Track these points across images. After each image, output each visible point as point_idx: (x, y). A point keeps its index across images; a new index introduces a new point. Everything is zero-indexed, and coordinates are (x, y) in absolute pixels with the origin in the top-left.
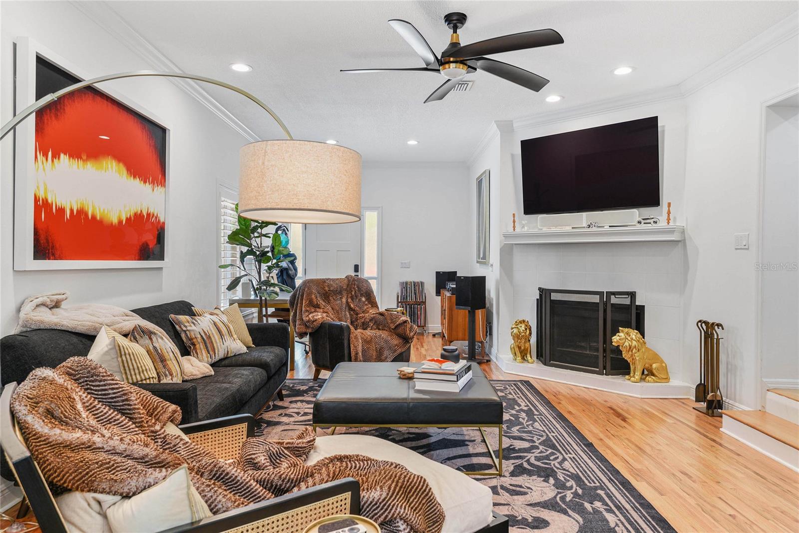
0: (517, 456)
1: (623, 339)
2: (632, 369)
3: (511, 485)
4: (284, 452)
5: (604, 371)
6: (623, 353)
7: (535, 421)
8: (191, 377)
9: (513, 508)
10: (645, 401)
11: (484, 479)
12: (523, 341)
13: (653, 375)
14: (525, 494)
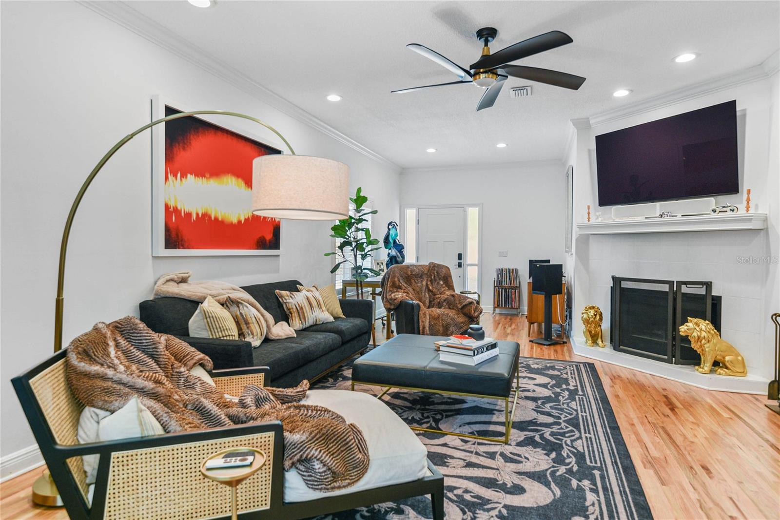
0: (534, 429)
1: (692, 329)
2: (702, 360)
3: (511, 453)
4: (269, 397)
5: (674, 359)
6: (692, 343)
7: (574, 400)
8: (278, 338)
9: (500, 473)
10: (711, 394)
11: (490, 444)
12: (594, 325)
13: (727, 368)
14: (520, 462)
